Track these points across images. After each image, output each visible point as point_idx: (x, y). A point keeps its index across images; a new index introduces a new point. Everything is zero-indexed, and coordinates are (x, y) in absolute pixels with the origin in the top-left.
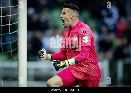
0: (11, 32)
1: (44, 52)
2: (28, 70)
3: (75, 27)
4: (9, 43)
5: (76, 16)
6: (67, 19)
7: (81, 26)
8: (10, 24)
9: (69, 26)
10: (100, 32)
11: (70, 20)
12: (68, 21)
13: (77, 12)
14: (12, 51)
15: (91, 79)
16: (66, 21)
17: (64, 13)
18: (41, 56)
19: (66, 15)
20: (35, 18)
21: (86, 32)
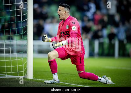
0: (22, 20)
1: (46, 37)
2: (34, 46)
3: (67, 19)
4: (21, 28)
5: (68, 12)
6: (61, 14)
7: (72, 19)
8: (21, 15)
9: (63, 19)
10: (83, 21)
11: (64, 15)
12: (63, 15)
13: (69, 9)
14: (23, 33)
15: (79, 55)
16: (61, 15)
17: (60, 10)
18: (44, 39)
19: (61, 11)
20: (39, 10)
21: (74, 23)
